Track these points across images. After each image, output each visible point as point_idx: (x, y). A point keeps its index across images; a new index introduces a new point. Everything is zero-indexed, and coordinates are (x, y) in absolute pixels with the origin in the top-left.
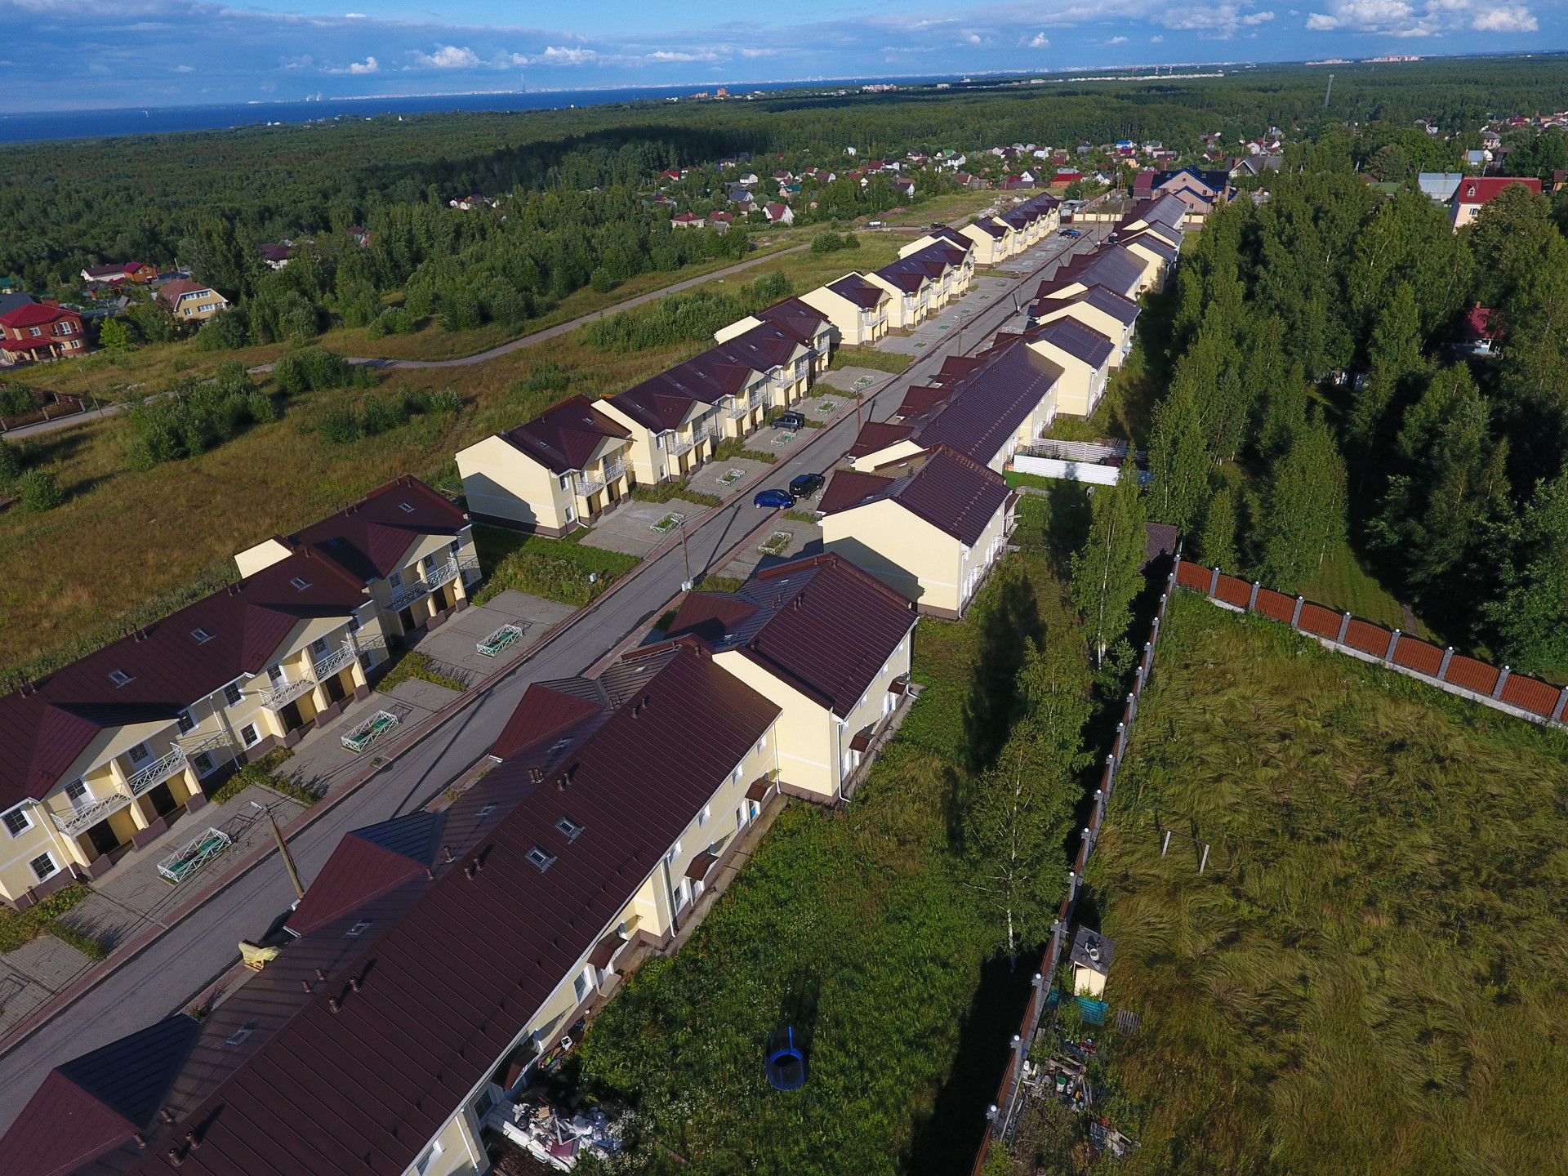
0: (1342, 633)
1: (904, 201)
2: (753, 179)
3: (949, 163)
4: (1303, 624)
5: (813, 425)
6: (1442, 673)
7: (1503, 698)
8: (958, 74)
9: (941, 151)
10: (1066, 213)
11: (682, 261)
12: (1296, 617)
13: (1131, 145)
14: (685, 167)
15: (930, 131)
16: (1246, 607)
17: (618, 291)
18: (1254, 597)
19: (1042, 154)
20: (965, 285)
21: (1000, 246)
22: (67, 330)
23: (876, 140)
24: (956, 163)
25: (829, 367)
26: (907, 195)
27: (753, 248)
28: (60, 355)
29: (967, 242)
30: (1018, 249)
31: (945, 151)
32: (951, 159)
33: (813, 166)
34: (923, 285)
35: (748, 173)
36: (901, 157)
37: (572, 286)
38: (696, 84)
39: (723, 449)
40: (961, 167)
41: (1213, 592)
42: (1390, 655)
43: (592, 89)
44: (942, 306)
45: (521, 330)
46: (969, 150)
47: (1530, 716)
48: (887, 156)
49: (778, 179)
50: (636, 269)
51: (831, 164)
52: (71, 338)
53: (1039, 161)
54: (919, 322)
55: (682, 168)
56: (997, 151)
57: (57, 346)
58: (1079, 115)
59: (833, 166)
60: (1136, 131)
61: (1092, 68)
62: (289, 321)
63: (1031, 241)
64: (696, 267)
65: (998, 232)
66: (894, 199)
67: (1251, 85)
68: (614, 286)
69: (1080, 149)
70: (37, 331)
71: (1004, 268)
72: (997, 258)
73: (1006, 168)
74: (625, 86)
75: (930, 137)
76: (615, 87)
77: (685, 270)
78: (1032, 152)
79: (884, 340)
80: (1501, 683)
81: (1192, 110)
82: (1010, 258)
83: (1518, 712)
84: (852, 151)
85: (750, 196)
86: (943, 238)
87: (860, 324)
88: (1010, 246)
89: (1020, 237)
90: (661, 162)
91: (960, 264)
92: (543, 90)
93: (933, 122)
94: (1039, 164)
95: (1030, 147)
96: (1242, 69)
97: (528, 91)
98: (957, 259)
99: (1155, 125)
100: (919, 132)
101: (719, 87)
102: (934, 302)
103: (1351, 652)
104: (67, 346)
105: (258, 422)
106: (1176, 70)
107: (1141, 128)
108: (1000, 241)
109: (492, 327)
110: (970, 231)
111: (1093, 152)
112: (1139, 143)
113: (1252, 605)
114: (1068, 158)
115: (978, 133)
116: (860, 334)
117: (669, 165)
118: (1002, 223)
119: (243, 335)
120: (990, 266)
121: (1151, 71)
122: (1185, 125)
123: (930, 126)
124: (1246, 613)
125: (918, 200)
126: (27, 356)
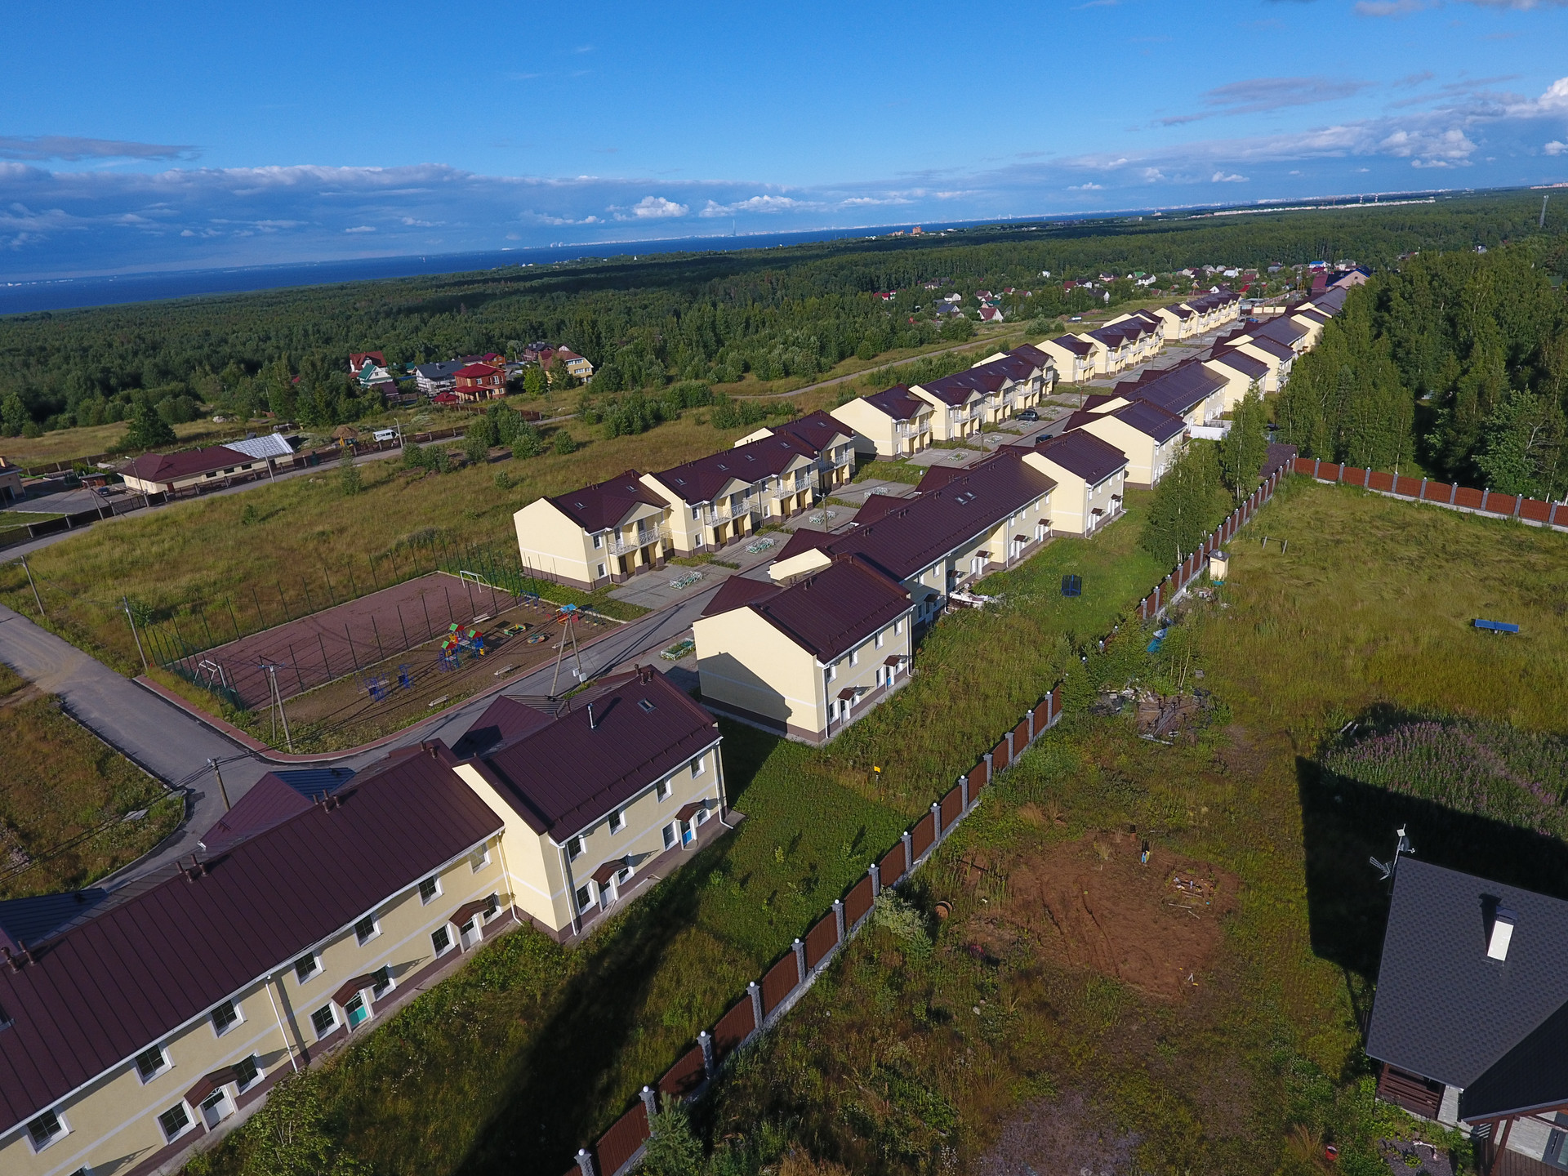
0: (1394, 486)
1: (1101, 304)
2: (957, 297)
3: (1140, 282)
4: (1370, 487)
5: (1045, 419)
6: (1452, 500)
7: (1488, 509)
8: (1148, 209)
9: (1132, 273)
10: (1247, 307)
11: (922, 342)
12: (1367, 481)
13: (1324, 265)
14: (893, 290)
15: (1121, 256)
16: (1336, 480)
17: (876, 359)
18: (1341, 473)
19: (1231, 273)
20: (1156, 350)
21: (1185, 325)
22: (497, 381)
23: (1069, 264)
24: (1146, 283)
25: (1052, 392)
26: (1103, 300)
27: (975, 335)
28: (491, 398)
29: (1159, 320)
30: (1201, 330)
31: (1136, 274)
32: (1142, 279)
33: (1010, 287)
34: (1122, 344)
35: (951, 293)
36: (1094, 278)
37: (842, 356)
38: (889, 225)
39: (985, 428)
40: (1151, 285)
41: (1316, 474)
42: (1422, 495)
43: (794, 231)
44: (1137, 363)
45: (815, 379)
46: (1158, 271)
47: (1502, 516)
48: (1080, 278)
49: (979, 298)
50: (889, 346)
51: (1028, 284)
52: (500, 386)
53: (1228, 279)
54: (1119, 371)
55: (890, 291)
56: (1186, 272)
57: (491, 391)
58: (1271, 239)
59: (1031, 286)
60: (1330, 252)
61: (1292, 200)
62: (649, 375)
63: (1213, 325)
64: (933, 346)
65: (1184, 315)
66: (1093, 303)
67: (1461, 208)
68: (874, 356)
69: (1271, 269)
70: (480, 381)
71: (1190, 342)
72: (1183, 335)
73: (1195, 285)
74: (825, 229)
75: (1120, 262)
76: (815, 230)
77: (925, 347)
78: (1223, 272)
79: (1091, 381)
80: (1485, 499)
81: (1390, 232)
82: (1194, 336)
83: (1496, 515)
84: (1045, 273)
85: (956, 309)
86: (1139, 315)
87: (1075, 368)
88: (1194, 327)
89: (1203, 321)
90: (872, 285)
91: (1152, 332)
92: (751, 234)
93: (1124, 248)
94: (1227, 281)
95: (1220, 268)
96: (1456, 195)
97: (737, 235)
98: (1150, 329)
99: (1350, 247)
100: (1110, 257)
101: (915, 227)
102: (1130, 359)
103: (1400, 497)
104: (497, 392)
105: (666, 420)
106: (1380, 200)
107: (1335, 249)
108: (1186, 321)
109: (793, 379)
110: (1161, 312)
111: (1284, 271)
112: (1332, 264)
113: (1341, 477)
114: (1258, 276)
115: (1168, 257)
116: (1074, 374)
117: (879, 288)
118: (1188, 308)
119: (619, 383)
120: (1177, 341)
121: (1356, 201)
122: (1382, 246)
123: (1121, 252)
124: (1337, 485)
125: (1112, 303)
126: (472, 397)
